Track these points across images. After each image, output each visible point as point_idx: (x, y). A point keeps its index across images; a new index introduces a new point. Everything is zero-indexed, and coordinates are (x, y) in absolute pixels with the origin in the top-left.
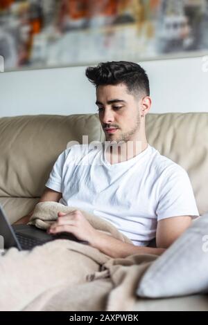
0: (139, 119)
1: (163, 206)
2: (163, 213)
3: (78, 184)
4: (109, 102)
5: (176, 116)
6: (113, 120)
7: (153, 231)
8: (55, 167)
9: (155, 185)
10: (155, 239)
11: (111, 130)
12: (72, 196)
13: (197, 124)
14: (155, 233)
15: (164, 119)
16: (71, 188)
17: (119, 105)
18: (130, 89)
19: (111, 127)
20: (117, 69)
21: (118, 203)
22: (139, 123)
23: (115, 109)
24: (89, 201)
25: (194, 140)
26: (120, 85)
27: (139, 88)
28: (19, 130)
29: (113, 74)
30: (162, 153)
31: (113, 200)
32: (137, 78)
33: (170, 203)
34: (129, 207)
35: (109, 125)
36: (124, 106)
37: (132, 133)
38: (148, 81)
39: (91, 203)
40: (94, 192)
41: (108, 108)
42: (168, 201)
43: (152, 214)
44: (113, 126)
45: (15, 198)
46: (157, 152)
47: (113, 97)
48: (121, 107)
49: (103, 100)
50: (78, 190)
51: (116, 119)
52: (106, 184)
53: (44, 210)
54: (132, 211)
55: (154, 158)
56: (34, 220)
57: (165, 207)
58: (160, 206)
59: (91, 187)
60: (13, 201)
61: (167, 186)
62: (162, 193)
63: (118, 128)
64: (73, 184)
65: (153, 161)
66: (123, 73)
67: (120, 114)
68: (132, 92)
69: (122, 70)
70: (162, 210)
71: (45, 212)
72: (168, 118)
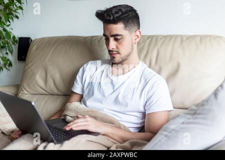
0: (132, 46)
1: (150, 104)
2: (149, 109)
3: (93, 90)
4: (112, 36)
5: (159, 38)
6: (115, 47)
7: (143, 120)
8: (77, 77)
9: (144, 91)
10: (144, 126)
11: (114, 54)
12: (89, 98)
13: (173, 45)
14: (144, 122)
15: (151, 40)
16: (88, 92)
17: (119, 37)
18: (126, 26)
19: (114, 53)
20: (116, 13)
21: (120, 104)
22: (132, 49)
23: (116, 40)
24: (100, 101)
25: (171, 56)
26: (119, 24)
27: (132, 25)
28: (53, 48)
29: (114, 17)
30: (150, 66)
31: (116, 101)
32: (130, 17)
33: (154, 103)
34: (127, 106)
35: (112, 51)
36: (122, 38)
37: (128, 55)
38: (139, 18)
39: (102, 103)
40: (104, 96)
41: (112, 39)
42: (152, 101)
43: (142, 109)
44: (115, 51)
45: (52, 96)
46: (146, 66)
47: (115, 33)
48: (120, 39)
49: (107, 34)
50: (93, 94)
51: (117, 47)
52: (112, 90)
53: (71, 109)
54: (129, 108)
55: (144, 71)
56: (65, 116)
57: (151, 105)
58: (147, 104)
59: (102, 92)
60: (52, 98)
61: (151, 91)
62: (148, 96)
63: (118, 53)
64: (90, 90)
65: (142, 74)
66: (121, 15)
67: (120, 44)
68: (128, 28)
69: (120, 13)
70: (148, 107)
71: (72, 111)
72: (154, 40)
